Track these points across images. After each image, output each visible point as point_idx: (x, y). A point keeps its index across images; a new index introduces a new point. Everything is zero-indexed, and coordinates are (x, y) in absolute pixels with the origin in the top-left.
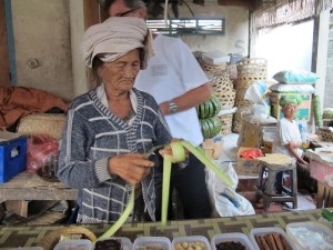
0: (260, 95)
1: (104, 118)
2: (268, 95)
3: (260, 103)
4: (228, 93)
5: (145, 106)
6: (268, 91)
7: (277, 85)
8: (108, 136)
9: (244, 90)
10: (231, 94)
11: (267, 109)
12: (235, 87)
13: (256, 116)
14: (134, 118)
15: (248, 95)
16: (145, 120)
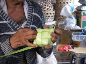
0: (70, 12)
1: (5, 22)
2: (75, 12)
3: (70, 17)
4: (50, 12)
5: (33, 13)
6: (75, 10)
7: (81, 7)
8: (8, 35)
9: (60, 10)
10: (52, 12)
11: (74, 21)
12: (54, 8)
13: (68, 25)
14: (25, 23)
15: (63, 13)
16: (33, 24)
